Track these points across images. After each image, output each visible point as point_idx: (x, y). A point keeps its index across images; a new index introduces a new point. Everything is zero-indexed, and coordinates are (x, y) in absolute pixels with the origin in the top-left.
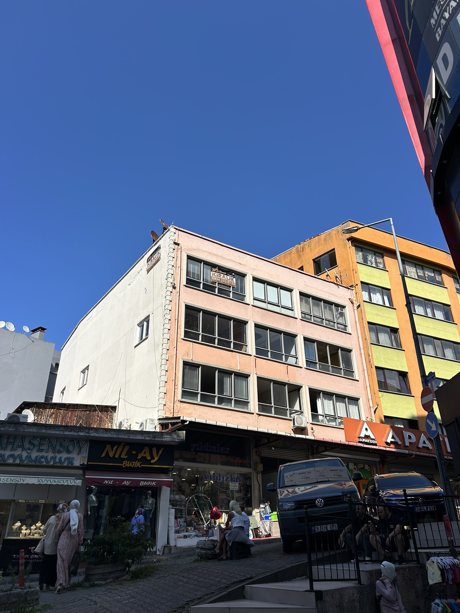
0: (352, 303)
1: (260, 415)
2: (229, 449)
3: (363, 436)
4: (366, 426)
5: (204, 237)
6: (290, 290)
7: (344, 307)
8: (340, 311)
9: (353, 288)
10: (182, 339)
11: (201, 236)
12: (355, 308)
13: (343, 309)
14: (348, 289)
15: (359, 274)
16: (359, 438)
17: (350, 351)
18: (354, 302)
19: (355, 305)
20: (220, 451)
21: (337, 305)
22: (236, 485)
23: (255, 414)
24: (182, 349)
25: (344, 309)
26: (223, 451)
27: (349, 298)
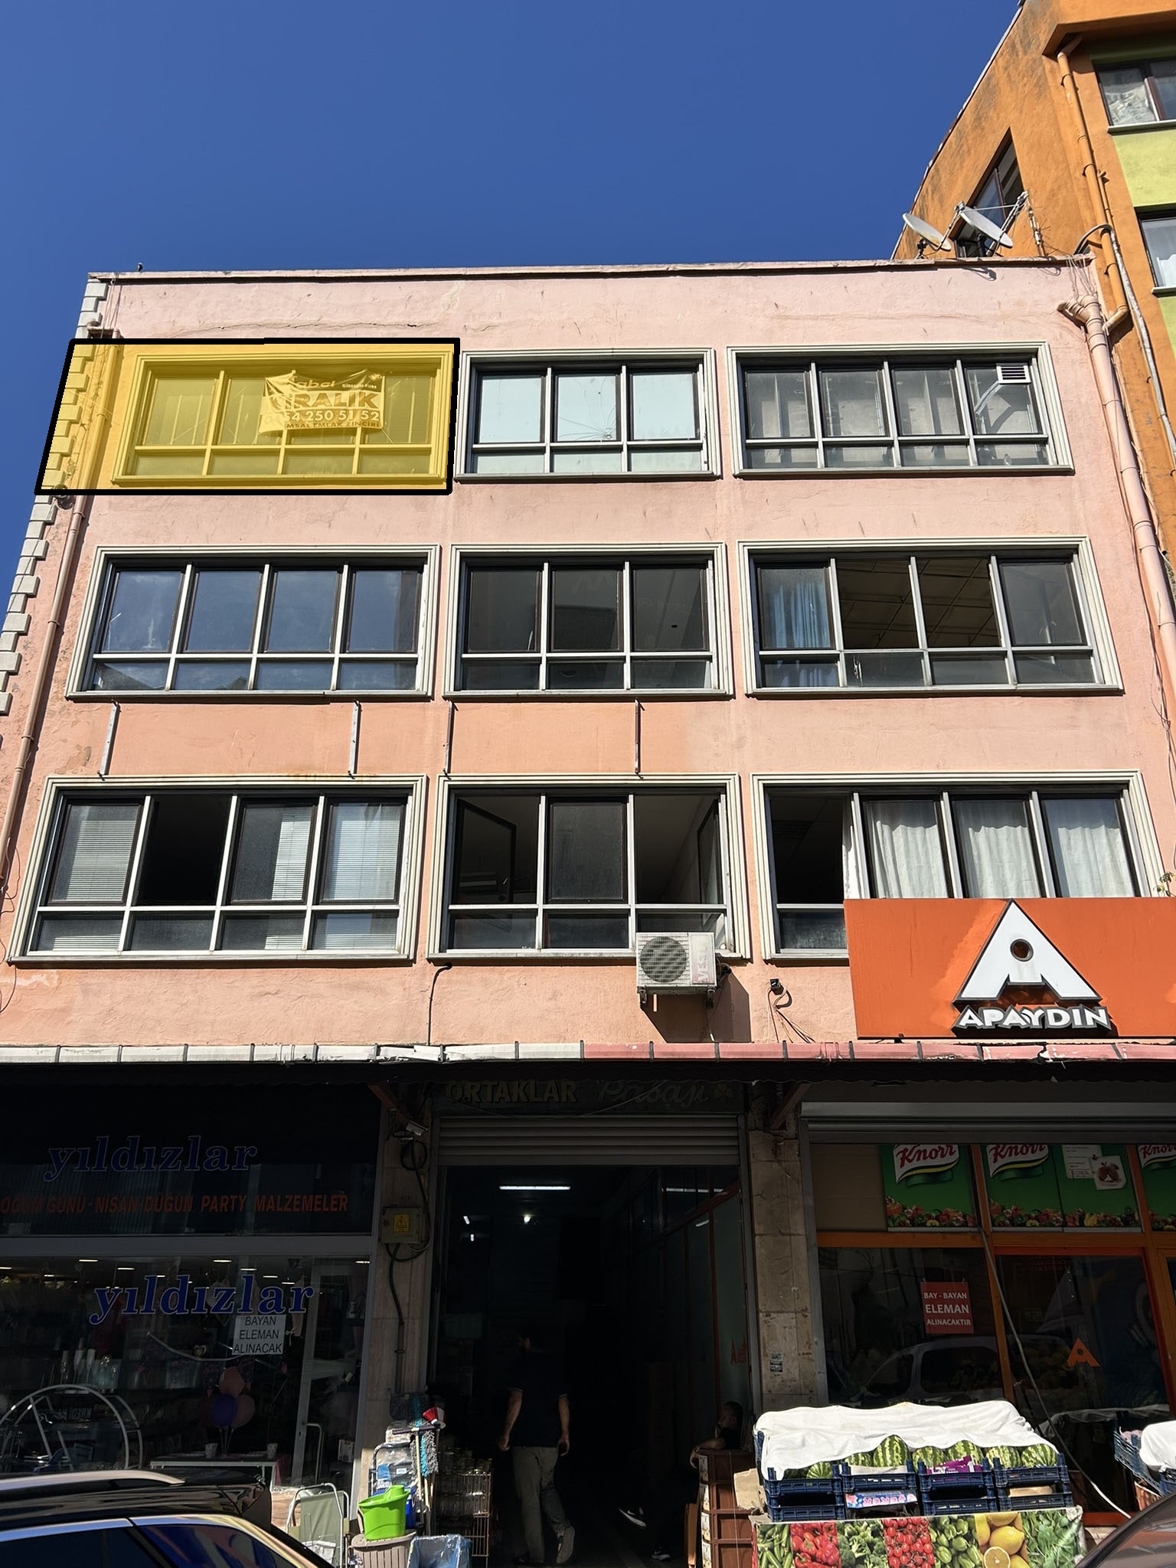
0: (1080, 323)
1: (449, 963)
2: (253, 1151)
3: (992, 991)
4: (1016, 925)
5: (234, 274)
6: (688, 364)
7: (1027, 356)
8: (1001, 380)
9: (1090, 255)
10: (68, 699)
11: (220, 274)
12: (1097, 340)
13: (1026, 367)
14: (1053, 270)
15: (1127, 180)
16: (961, 1005)
17: (1064, 554)
18: (1091, 312)
19: (1093, 327)
20: (200, 1164)
21: (979, 360)
22: (272, 1327)
23: (421, 962)
24: (65, 741)
25: (1029, 363)
26: (222, 1165)
27: (1056, 306)
